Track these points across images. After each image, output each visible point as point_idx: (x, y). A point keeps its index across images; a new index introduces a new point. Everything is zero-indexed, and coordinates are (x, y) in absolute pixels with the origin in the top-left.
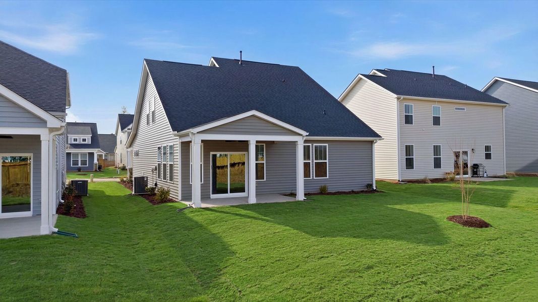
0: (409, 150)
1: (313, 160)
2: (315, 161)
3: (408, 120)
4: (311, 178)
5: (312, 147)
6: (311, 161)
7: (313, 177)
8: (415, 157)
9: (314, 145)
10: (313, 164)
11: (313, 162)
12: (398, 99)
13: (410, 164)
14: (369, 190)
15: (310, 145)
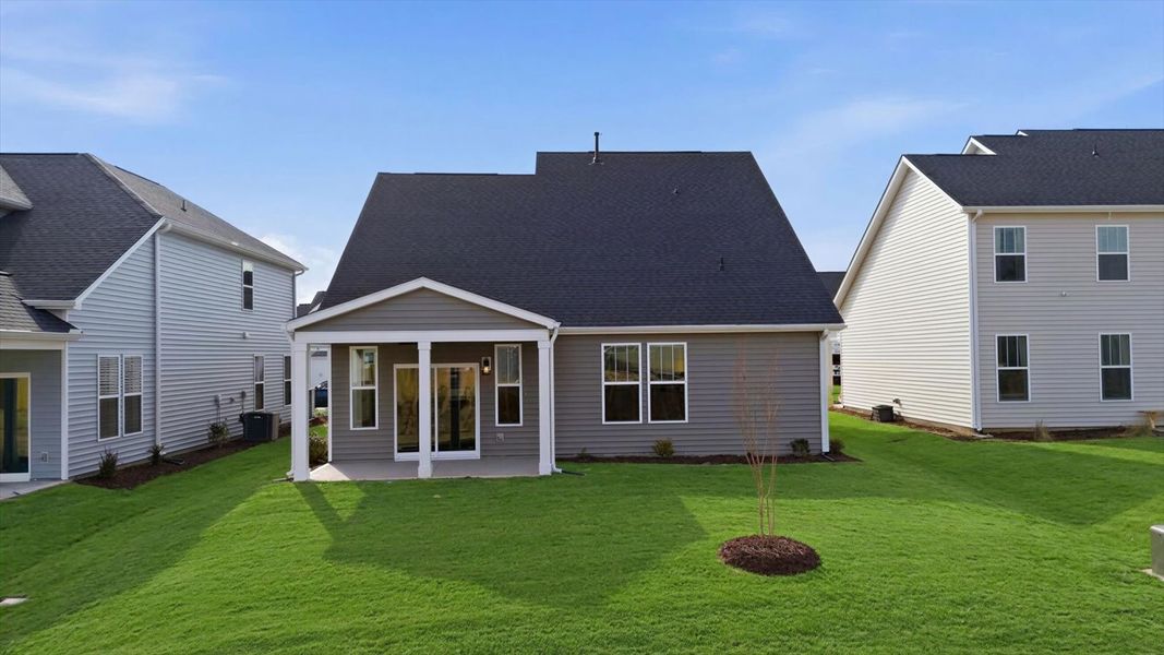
0: (1011, 350)
1: (645, 379)
2: (650, 383)
3: (1010, 269)
4: (641, 421)
5: (644, 351)
6: (640, 383)
7: (645, 418)
8: (1034, 368)
9: (649, 344)
10: (645, 390)
11: (645, 384)
12: (972, 215)
13: (1013, 386)
14: (801, 452)
15: (640, 344)
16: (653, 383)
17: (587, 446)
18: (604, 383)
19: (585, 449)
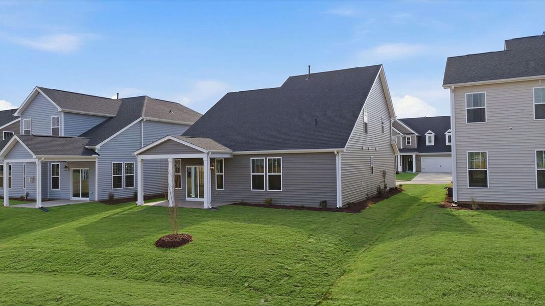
16: (270, 174)
17: (244, 199)
18: (252, 174)
19: (243, 200)
